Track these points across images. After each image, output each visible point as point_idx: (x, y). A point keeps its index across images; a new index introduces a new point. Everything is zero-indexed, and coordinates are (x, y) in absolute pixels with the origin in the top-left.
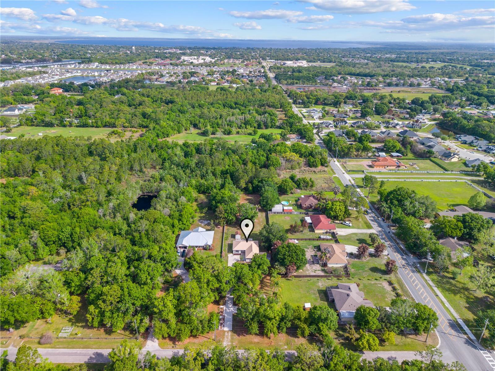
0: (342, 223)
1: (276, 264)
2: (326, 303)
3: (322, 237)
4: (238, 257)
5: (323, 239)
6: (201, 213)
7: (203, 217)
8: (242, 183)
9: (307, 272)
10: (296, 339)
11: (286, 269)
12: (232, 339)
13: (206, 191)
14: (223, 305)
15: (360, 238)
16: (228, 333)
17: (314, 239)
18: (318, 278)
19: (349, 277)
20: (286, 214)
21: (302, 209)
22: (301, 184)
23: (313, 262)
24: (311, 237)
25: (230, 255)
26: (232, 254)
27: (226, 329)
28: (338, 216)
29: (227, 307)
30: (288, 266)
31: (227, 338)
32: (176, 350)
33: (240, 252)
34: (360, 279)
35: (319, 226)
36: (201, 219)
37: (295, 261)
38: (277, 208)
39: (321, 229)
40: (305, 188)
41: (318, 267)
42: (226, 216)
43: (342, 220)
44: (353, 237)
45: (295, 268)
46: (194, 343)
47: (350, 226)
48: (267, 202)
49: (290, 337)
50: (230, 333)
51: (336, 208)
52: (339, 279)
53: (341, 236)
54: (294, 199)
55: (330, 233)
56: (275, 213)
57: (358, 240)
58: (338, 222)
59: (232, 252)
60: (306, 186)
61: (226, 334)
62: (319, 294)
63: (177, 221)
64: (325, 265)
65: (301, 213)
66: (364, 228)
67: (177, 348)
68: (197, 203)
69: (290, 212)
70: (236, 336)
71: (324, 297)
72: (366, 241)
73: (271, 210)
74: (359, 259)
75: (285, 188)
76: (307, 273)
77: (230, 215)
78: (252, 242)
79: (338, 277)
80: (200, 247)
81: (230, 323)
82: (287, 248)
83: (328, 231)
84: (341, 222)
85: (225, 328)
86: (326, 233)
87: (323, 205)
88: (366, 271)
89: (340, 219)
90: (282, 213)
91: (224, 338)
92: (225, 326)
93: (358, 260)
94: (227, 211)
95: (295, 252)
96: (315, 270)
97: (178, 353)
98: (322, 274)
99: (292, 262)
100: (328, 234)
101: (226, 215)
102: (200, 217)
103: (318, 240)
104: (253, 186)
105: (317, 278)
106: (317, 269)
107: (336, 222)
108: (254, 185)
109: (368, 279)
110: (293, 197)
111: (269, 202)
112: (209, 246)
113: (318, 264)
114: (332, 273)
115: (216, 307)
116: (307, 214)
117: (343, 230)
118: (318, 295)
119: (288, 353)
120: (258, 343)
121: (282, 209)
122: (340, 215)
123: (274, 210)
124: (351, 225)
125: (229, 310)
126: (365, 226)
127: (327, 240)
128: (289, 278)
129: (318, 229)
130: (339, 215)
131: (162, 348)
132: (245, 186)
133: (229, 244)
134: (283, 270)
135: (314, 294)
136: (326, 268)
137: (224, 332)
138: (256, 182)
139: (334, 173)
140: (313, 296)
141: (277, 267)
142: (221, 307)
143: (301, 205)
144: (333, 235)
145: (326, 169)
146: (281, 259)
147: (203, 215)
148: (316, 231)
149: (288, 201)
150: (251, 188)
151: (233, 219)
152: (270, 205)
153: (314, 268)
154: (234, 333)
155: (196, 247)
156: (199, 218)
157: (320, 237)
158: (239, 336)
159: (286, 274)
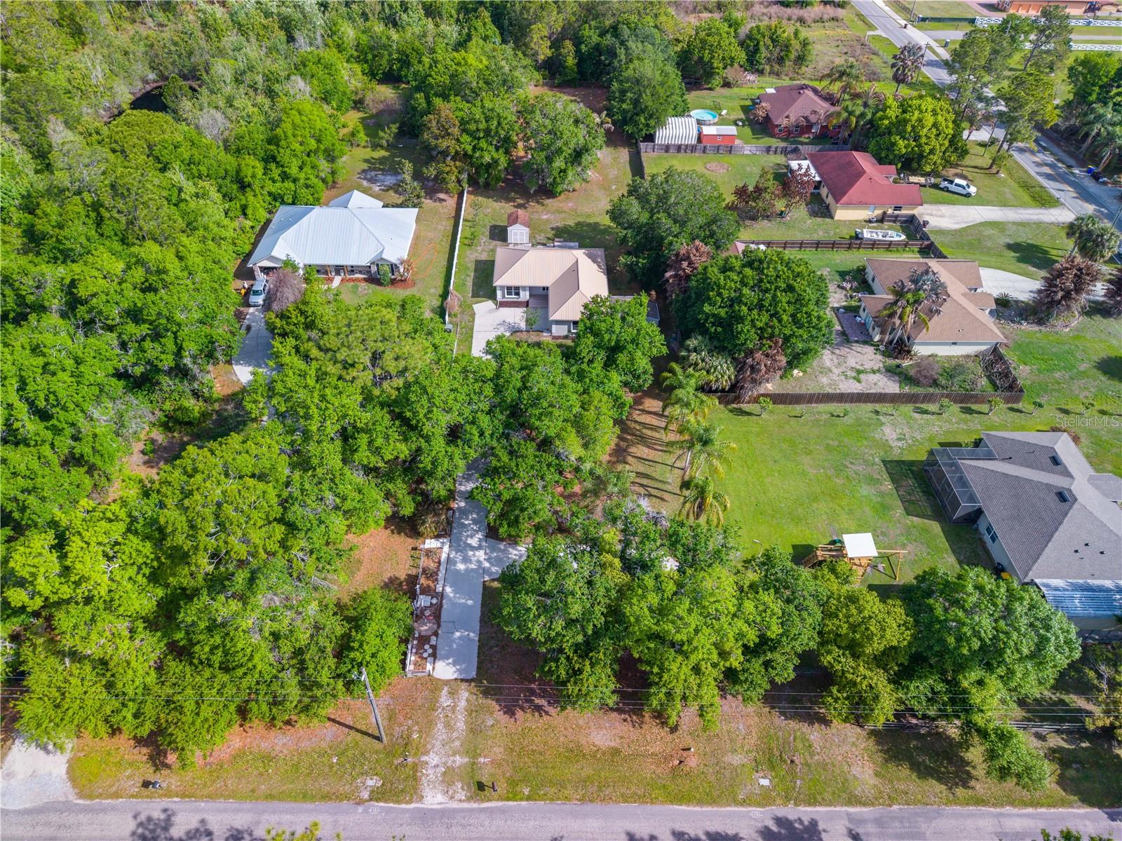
0: (935, 186)
1: (692, 343)
2: (935, 527)
3: (867, 234)
4: (516, 316)
5: (874, 245)
6: (375, 146)
7: (382, 160)
8: (536, 37)
9: (825, 380)
10: (815, 734)
11: (740, 366)
12: (475, 730)
13: (400, 69)
14: (437, 537)
15: (1019, 240)
16: (452, 694)
17: (833, 245)
18: (878, 407)
19: (1017, 400)
20: (710, 155)
21: (772, 136)
22: (762, 49)
23: (843, 333)
24: (820, 235)
25: (483, 309)
26: (489, 304)
27: (444, 670)
28: (921, 156)
29: (460, 547)
30: (750, 353)
31: (448, 725)
32: (153, 808)
33: (525, 296)
34: (1066, 412)
35: (853, 192)
36: (370, 169)
37: (788, 332)
38: (677, 130)
39: (862, 204)
40: (776, 67)
41: (866, 357)
42: (469, 148)
43: (934, 173)
44: (990, 237)
45: (783, 360)
46: (267, 758)
47: (968, 195)
48: (636, 102)
49: (779, 721)
50: (464, 694)
51: (920, 120)
52: (969, 411)
53: (941, 232)
54: (737, 104)
55: (895, 219)
56: (667, 148)
57: (1010, 247)
58: (922, 180)
59: (492, 296)
60: (781, 61)
61: (445, 700)
62: (894, 481)
63: (259, 166)
64: (899, 348)
65: (768, 150)
66: (1024, 205)
67: (168, 794)
68: (361, 115)
69: (724, 147)
70: (495, 716)
71: (918, 495)
72: (1046, 252)
73: (650, 138)
74: (1040, 322)
75: (707, 57)
76: (825, 384)
77: (483, 144)
78: (580, 254)
79: (967, 400)
80: (353, 270)
81: (465, 635)
82: (748, 271)
83: (890, 211)
84: (933, 180)
85: (440, 665)
86: (882, 219)
87: (863, 115)
88: (1083, 374)
89: (928, 169)
90: (693, 149)
91: (431, 724)
92: (440, 652)
93: (1036, 328)
94: (473, 127)
95: (790, 288)
96: (859, 372)
97: (167, 824)
98: (892, 387)
99: (771, 337)
100: (886, 224)
101: (467, 143)
102: (366, 161)
103: (850, 247)
104: (578, 51)
105: (870, 407)
106: (868, 366)
107: (913, 179)
108: (583, 47)
109: (1103, 412)
110: (731, 98)
111: (647, 99)
112: (393, 267)
113: (865, 343)
114: (935, 383)
115: (402, 543)
116: (795, 153)
117: (945, 209)
118: (888, 486)
119: (779, 821)
120: (616, 752)
121: (695, 133)
122: (932, 152)
123: (663, 136)
124: (973, 190)
125: (466, 560)
126: (1027, 198)
127: (889, 246)
128: (745, 407)
129: (850, 205)
130: (927, 149)
131: (81, 795)
132: (549, 53)
133: (478, 262)
134: (724, 371)
135: (872, 481)
136: (906, 363)
137: (435, 685)
138: (591, 35)
139: (871, 27)
140: (865, 491)
141: (693, 356)
142: (431, 544)
143: (767, 119)
144: (913, 227)
145: (840, 13)
146: (718, 321)
147: (382, 153)
148: (842, 214)
149: (716, 108)
150: (571, 61)
151: (496, 162)
152: (651, 116)
153: (852, 362)
154: (486, 693)
155: (338, 269)
156: (365, 166)
157: (857, 237)
158: (510, 712)
159: (734, 387)
